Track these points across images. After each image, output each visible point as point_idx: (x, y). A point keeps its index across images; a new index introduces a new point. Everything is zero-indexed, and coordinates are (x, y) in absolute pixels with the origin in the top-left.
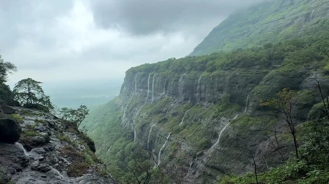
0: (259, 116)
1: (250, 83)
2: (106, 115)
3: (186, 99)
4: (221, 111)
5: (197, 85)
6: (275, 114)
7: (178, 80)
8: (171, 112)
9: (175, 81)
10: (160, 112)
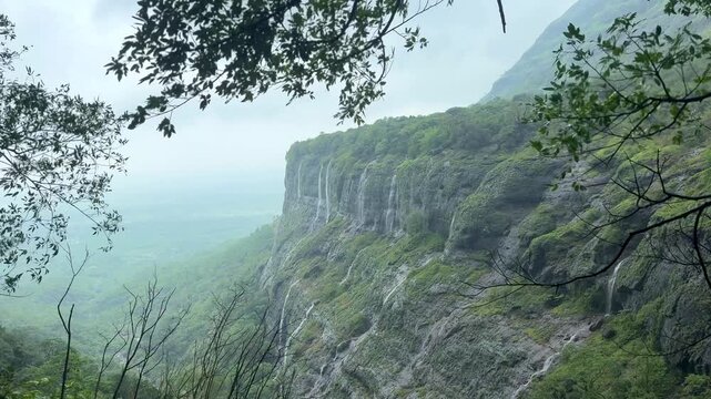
0: (458, 261)
1: (464, 186)
2: (242, 261)
3: (369, 223)
4: (406, 251)
5: (389, 189)
6: (486, 259)
7: (359, 177)
8: (336, 253)
9: (354, 177)
10: (317, 253)
